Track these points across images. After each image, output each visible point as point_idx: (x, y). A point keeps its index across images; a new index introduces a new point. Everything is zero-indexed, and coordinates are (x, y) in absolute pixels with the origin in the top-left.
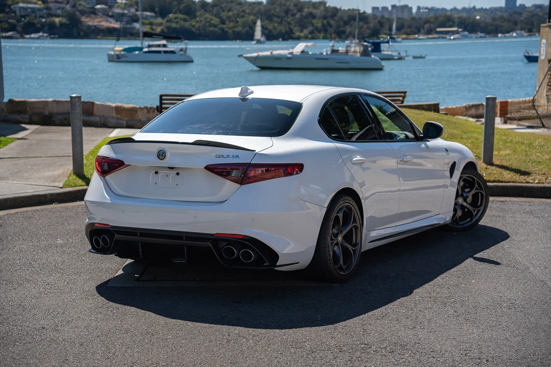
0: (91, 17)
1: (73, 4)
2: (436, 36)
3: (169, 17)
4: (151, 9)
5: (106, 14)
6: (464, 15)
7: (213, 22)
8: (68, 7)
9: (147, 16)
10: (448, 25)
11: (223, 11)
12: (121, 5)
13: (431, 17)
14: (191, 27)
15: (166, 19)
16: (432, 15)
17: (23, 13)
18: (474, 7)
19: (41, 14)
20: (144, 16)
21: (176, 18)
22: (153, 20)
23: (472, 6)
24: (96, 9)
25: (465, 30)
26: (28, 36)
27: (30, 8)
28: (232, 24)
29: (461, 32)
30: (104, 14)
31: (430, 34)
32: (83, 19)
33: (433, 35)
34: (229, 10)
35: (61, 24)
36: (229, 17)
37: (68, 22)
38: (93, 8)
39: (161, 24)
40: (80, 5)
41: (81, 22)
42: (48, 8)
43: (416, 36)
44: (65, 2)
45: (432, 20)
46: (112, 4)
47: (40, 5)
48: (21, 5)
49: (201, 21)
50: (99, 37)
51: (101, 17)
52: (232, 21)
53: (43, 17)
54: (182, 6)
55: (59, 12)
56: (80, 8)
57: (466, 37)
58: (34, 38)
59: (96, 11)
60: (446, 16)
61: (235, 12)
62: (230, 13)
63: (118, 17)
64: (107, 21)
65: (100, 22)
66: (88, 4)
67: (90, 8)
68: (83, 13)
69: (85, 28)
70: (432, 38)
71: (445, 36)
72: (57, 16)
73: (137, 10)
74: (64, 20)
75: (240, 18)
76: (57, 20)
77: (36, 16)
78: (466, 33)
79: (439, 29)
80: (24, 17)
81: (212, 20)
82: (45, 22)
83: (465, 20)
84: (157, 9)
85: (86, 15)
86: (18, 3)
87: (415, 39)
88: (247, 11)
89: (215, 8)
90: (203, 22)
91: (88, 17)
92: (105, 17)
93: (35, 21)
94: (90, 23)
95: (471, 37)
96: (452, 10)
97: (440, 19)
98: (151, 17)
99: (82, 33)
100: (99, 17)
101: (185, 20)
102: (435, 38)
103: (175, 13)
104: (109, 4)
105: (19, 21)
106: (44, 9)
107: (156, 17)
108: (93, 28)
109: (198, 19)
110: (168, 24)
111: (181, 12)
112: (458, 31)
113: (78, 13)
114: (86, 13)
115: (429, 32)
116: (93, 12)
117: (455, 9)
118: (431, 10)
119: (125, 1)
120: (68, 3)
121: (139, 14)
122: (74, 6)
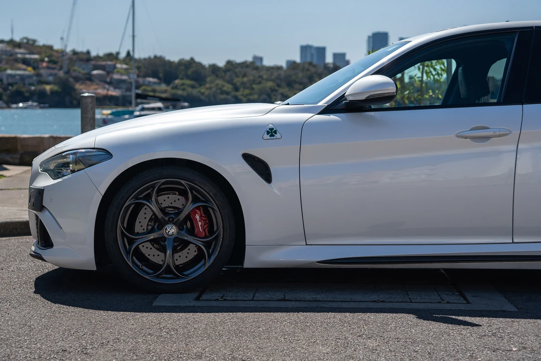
0: (86, 84)
1: (67, 70)
3: (174, 83)
4: (154, 75)
5: (103, 80)
7: (225, 89)
8: (61, 73)
9: (150, 82)
11: (237, 76)
12: (120, 70)
14: (199, 94)
15: (172, 85)
17: (10, 81)
19: (31, 81)
20: (146, 83)
21: (183, 84)
22: (157, 87)
24: (92, 75)
26: (14, 106)
27: (19, 75)
28: (247, 92)
30: (101, 81)
32: (78, 86)
34: (244, 76)
35: (53, 92)
36: (243, 84)
37: (60, 90)
38: (89, 74)
39: (165, 91)
40: (75, 71)
41: (74, 90)
42: (38, 75)
44: (58, 68)
46: (111, 70)
47: (30, 71)
48: (9, 72)
49: (211, 88)
51: (98, 84)
52: (248, 88)
53: (32, 84)
54: (190, 72)
55: (51, 79)
56: (74, 74)
58: (21, 108)
59: (92, 78)
61: (251, 78)
62: (245, 79)
63: (116, 84)
64: (105, 88)
65: (96, 89)
66: (84, 69)
67: (86, 74)
68: (77, 79)
72: (48, 83)
73: (138, 76)
74: (56, 88)
75: (256, 84)
76: (48, 88)
77: (24, 84)
80: (11, 85)
81: (223, 86)
82: (35, 90)
84: (161, 74)
85: (81, 82)
86: (5, 70)
88: (265, 77)
89: (228, 74)
90: (214, 89)
91: (83, 83)
92: (102, 83)
93: (24, 90)
98: (154, 83)
99: (75, 102)
100: (95, 84)
101: (193, 87)
103: (182, 79)
104: (107, 69)
105: (5, 89)
106: (34, 75)
107: (159, 84)
109: (208, 85)
110: (174, 91)
111: (188, 77)
113: (71, 80)
114: (81, 79)
116: (89, 78)
119: (124, 66)
120: (61, 68)
121: (141, 80)
122: (68, 72)
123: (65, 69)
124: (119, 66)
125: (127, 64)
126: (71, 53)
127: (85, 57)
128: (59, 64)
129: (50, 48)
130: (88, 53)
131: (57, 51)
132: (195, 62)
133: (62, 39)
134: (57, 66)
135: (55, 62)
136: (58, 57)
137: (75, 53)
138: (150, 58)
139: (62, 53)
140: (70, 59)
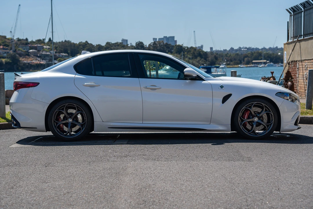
0: (26, 58)
1: (14, 50)
2: (252, 65)
5: (36, 55)
6: (271, 52)
8: (11, 52)
9: (63, 56)
10: (260, 59)
12: (45, 49)
13: (249, 54)
16: (249, 52)
18: (277, 47)
20: (61, 56)
23: (275, 47)
24: (29, 52)
25: (271, 62)
29: (268, 62)
30: (34, 56)
31: (248, 64)
32: (21, 59)
33: (251, 64)
35: (7, 63)
37: (11, 61)
38: (28, 52)
40: (19, 50)
41: (19, 61)
43: (239, 65)
44: (9, 49)
45: (249, 55)
46: (40, 49)
50: (31, 70)
51: (33, 57)
55: (5, 55)
56: (19, 52)
57: (272, 66)
59: (30, 54)
60: (258, 53)
63: (43, 57)
64: (37, 60)
65: (32, 60)
66: (24, 49)
67: (25, 52)
68: (20, 55)
69: (21, 65)
70: (250, 67)
71: (258, 65)
72: (4, 58)
73: (56, 52)
74: (8, 60)
76: (4, 60)
78: (272, 63)
79: (254, 61)
83: (271, 55)
84: (69, 51)
85: (23, 56)
87: (239, 67)
91: (24, 57)
92: (35, 57)
94: (25, 62)
95: (276, 66)
96: (262, 49)
97: (255, 55)
98: (65, 56)
99: (20, 68)
100: (31, 57)
102: (252, 67)
104: (38, 49)
108: (27, 64)
112: (266, 62)
113: (17, 55)
114: (23, 55)
115: (248, 63)
116: (28, 54)
117: (264, 48)
118: (249, 49)
119: (48, 47)
120: (11, 49)
121: (57, 54)
122: (15, 51)
123: (13, 49)
124: (45, 47)
125: (49, 46)
126: (17, 40)
127: (25, 42)
128: (10, 47)
129: (5, 37)
130: (27, 39)
131: (8, 39)
132: (88, 43)
133: (11, 32)
134: (9, 48)
135: (8, 46)
136: (9, 43)
137: (19, 40)
138: (62, 42)
139: (12, 40)
140: (16, 44)
